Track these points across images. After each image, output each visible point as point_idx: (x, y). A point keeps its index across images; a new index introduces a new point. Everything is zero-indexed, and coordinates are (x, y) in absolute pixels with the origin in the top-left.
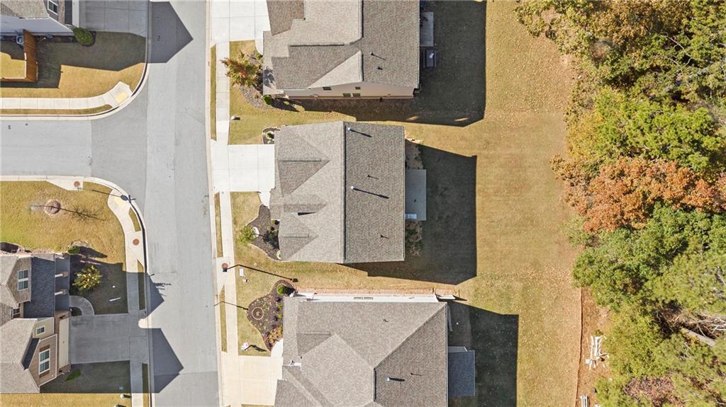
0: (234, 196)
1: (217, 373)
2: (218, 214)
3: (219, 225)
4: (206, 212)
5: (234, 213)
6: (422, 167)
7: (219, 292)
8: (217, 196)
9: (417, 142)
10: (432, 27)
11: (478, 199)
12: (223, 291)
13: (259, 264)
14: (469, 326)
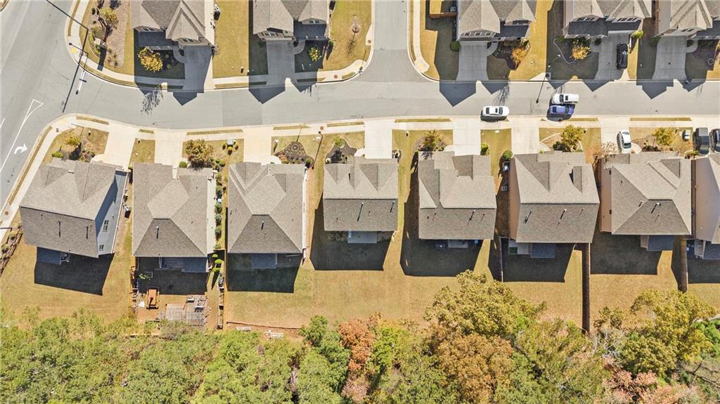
0: (362, 133)
1: (261, 124)
2: (352, 124)
3: (345, 124)
4: (353, 117)
5: (353, 133)
6: (379, 240)
7: (307, 125)
8: (363, 123)
9: (393, 238)
10: (460, 247)
11: (360, 272)
12: (307, 127)
13: (323, 148)
14: (288, 266)
